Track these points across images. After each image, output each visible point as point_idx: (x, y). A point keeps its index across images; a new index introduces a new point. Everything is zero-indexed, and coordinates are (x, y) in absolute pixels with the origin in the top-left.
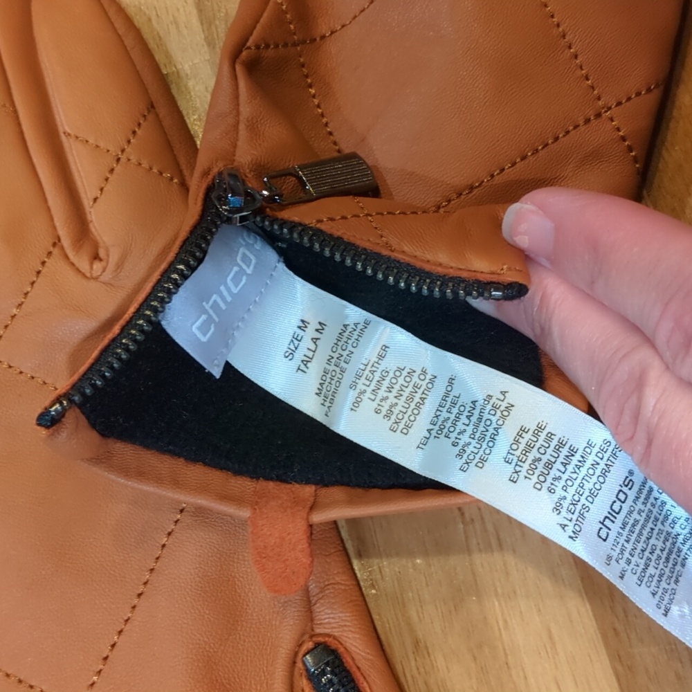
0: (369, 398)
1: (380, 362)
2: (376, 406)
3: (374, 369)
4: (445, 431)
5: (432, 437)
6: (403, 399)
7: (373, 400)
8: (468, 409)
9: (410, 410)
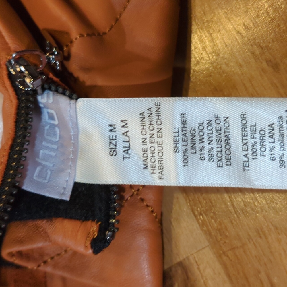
0: (192, 153)
1: (185, 126)
2: (199, 156)
3: (184, 132)
4: (259, 152)
5: (251, 160)
6: (214, 142)
7: (196, 153)
8: (267, 131)
9: (223, 147)
